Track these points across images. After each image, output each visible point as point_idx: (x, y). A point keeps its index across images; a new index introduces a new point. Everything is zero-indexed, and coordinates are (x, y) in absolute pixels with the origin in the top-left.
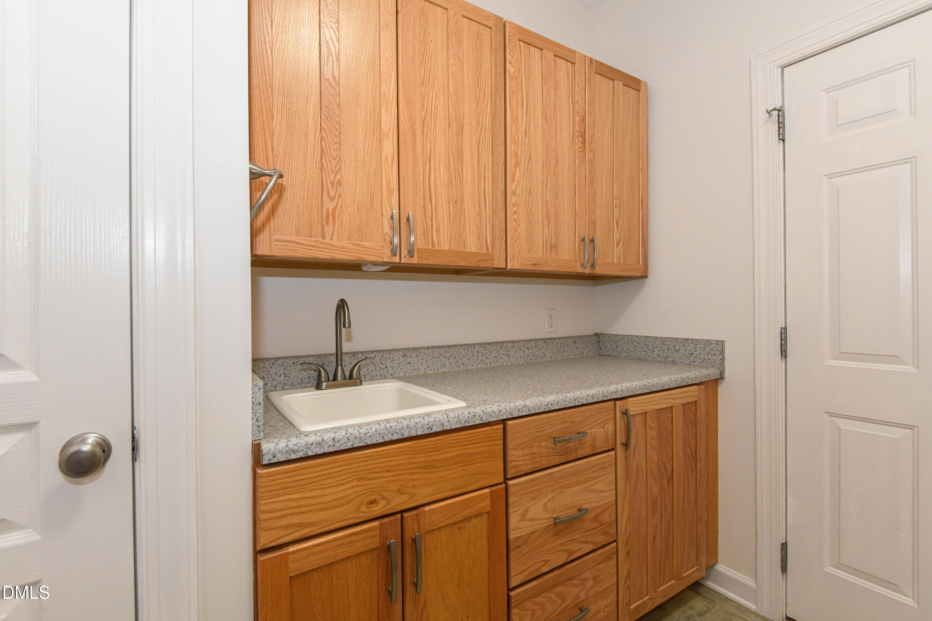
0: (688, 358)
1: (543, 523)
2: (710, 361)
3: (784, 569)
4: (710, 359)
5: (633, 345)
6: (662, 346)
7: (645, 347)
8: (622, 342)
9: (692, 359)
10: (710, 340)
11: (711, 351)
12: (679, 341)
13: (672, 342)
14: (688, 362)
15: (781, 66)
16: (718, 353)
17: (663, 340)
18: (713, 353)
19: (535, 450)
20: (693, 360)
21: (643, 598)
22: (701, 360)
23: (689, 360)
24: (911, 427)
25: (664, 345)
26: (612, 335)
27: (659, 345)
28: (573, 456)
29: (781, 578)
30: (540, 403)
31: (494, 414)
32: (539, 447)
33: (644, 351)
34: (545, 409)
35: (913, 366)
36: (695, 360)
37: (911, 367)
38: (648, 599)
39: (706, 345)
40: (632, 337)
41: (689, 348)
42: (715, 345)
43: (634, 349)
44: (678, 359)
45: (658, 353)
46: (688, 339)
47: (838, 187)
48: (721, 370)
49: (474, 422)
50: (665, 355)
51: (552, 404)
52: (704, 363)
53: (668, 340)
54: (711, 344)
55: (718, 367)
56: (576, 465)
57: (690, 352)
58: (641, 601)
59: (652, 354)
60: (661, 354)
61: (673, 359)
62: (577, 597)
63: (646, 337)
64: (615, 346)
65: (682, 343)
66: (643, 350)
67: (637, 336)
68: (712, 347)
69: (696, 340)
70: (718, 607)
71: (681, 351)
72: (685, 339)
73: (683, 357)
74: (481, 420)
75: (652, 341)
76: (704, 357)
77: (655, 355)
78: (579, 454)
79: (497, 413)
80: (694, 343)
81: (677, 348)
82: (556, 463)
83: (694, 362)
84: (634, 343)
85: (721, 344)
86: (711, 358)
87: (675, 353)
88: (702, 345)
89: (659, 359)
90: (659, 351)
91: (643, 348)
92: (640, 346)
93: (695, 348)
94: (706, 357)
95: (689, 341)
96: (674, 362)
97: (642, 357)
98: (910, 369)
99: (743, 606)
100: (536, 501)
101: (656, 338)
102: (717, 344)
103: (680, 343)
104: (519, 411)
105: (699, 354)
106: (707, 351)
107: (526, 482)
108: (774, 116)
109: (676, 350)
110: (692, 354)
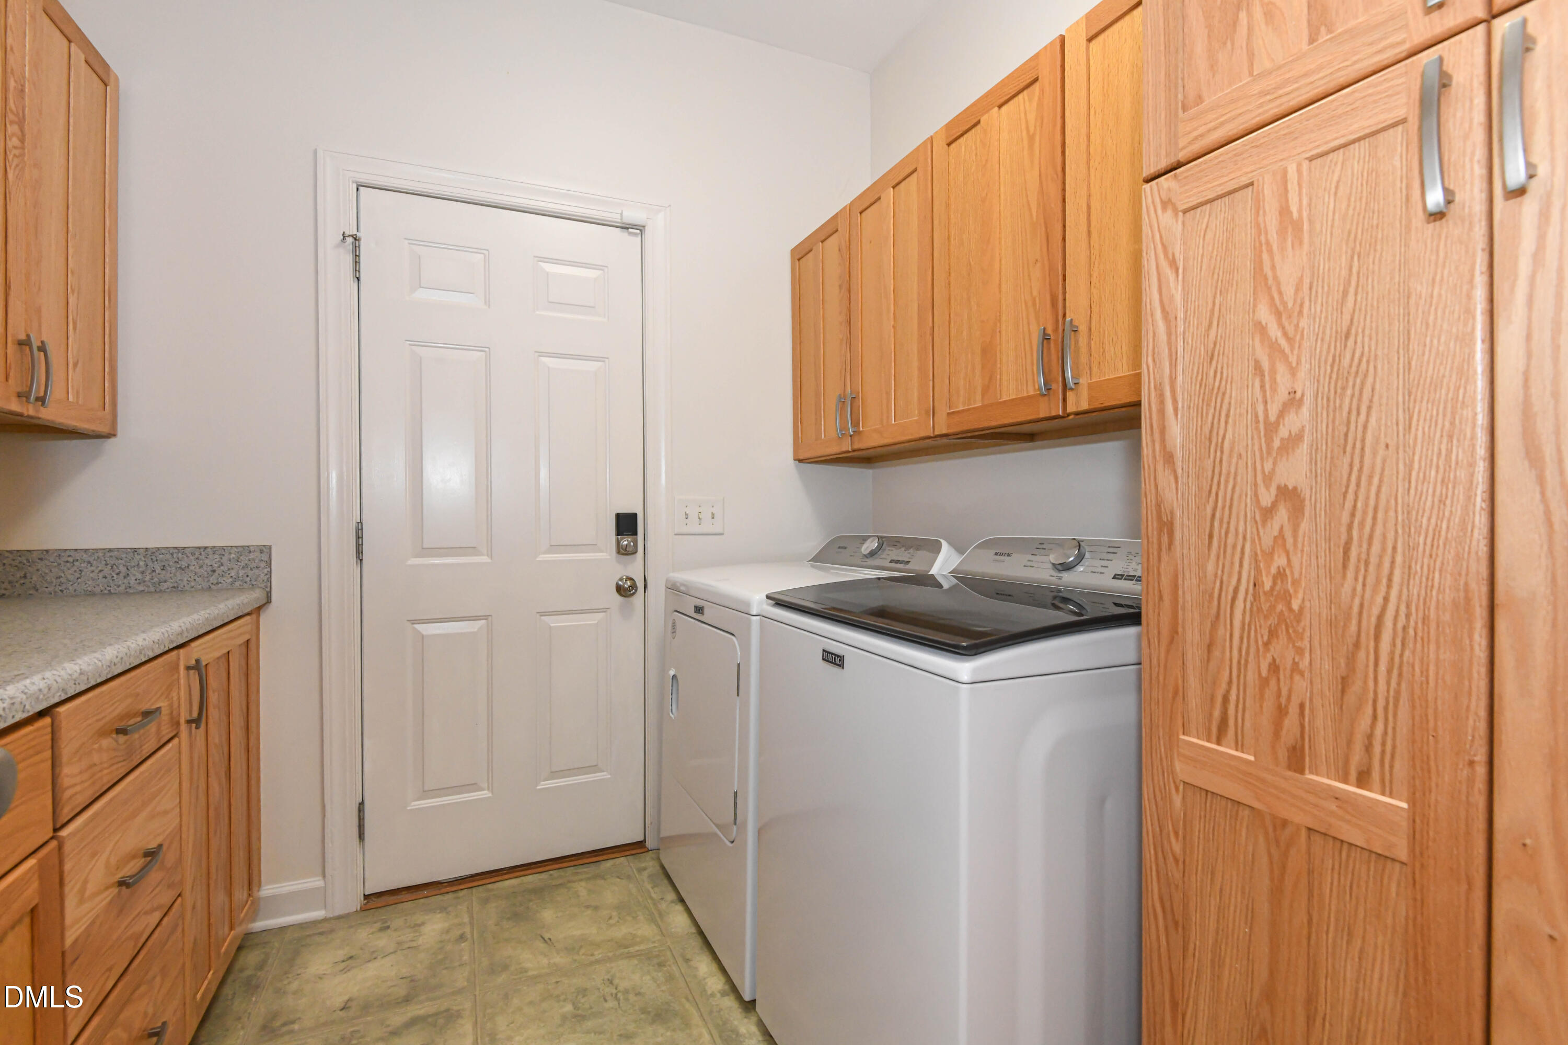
0: (206, 579)
1: (105, 898)
2: (249, 579)
3: (361, 836)
4: (247, 576)
5: (75, 568)
6: (150, 564)
7: (107, 570)
8: (40, 565)
9: (213, 579)
10: (248, 546)
11: (249, 563)
12: (187, 551)
13: (172, 554)
14: (205, 585)
15: (357, 182)
16: (263, 565)
17: (151, 554)
18: (255, 565)
19: (96, 758)
20: (215, 582)
21: (206, 977)
22: (231, 580)
23: (209, 581)
24: (485, 617)
25: (153, 562)
26: (10, 552)
27: (142, 563)
28: (138, 757)
29: (358, 849)
30: (100, 664)
31: (41, 697)
32: (100, 750)
33: (105, 577)
34: (107, 674)
35: (488, 556)
36: (220, 580)
37: (485, 557)
38: (213, 974)
39: (240, 554)
40: (72, 553)
41: (207, 561)
42: (257, 554)
43: (77, 575)
44: (185, 582)
45: (139, 576)
46: (206, 548)
47: (421, 358)
48: (268, 590)
49: (13, 717)
50: (156, 579)
51: (115, 664)
52: (237, 584)
53: (163, 551)
54: (250, 552)
55: (262, 585)
56: (142, 773)
57: (210, 568)
58: (206, 982)
59: (125, 581)
60: (147, 578)
61: (176, 585)
62: (146, 1014)
63: (110, 550)
64: (19, 574)
65: (193, 554)
66: (101, 575)
67: (86, 551)
68: (252, 556)
69: (222, 548)
70: (276, 945)
71: (192, 568)
72: (199, 548)
73: (196, 577)
74: (23, 711)
75: (124, 556)
76: (238, 573)
77: (132, 582)
78: (144, 752)
79: (45, 691)
80: (217, 552)
81: (184, 564)
82: (120, 777)
83: (218, 583)
84: (77, 564)
85: (266, 550)
86: (250, 573)
87: (178, 574)
88: (233, 556)
89: (141, 588)
90: (143, 573)
91: (101, 571)
92: (92, 568)
93: (219, 561)
94: (241, 573)
95: (209, 550)
96: (176, 589)
97: (97, 590)
98: (485, 559)
99: (307, 923)
100: (96, 858)
101: (135, 551)
102: (262, 552)
103: (189, 555)
104: (75, 684)
105: (229, 569)
106: (243, 564)
107: (86, 824)
108: (348, 242)
109: (180, 568)
110: (214, 571)
